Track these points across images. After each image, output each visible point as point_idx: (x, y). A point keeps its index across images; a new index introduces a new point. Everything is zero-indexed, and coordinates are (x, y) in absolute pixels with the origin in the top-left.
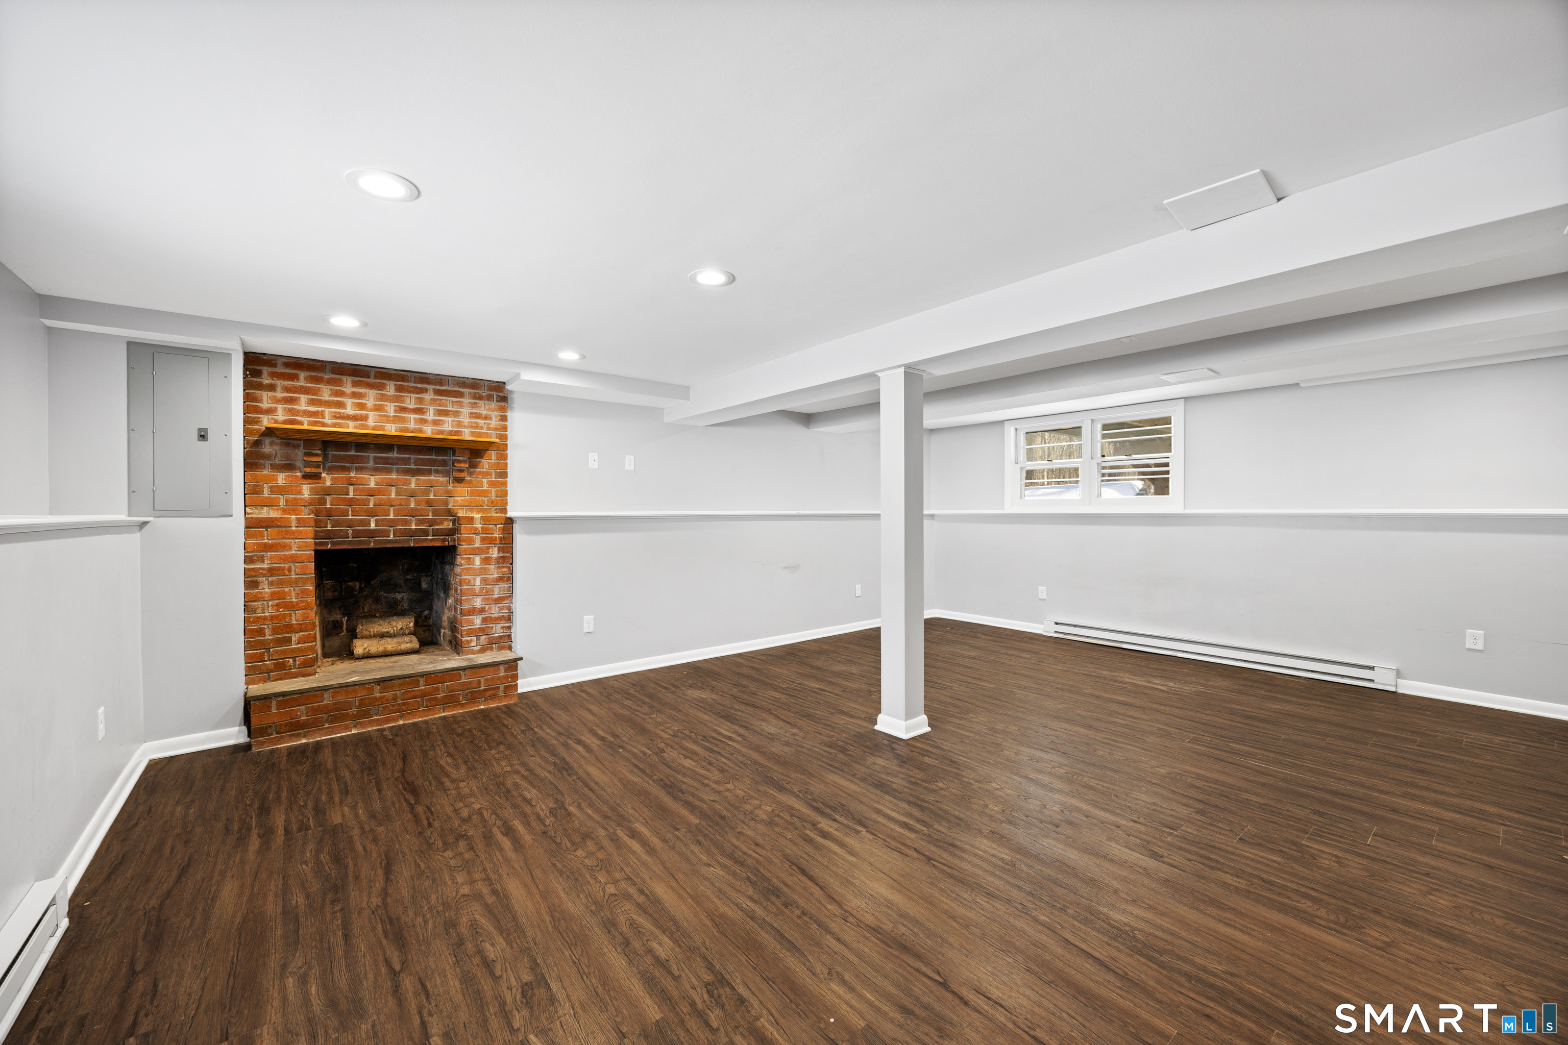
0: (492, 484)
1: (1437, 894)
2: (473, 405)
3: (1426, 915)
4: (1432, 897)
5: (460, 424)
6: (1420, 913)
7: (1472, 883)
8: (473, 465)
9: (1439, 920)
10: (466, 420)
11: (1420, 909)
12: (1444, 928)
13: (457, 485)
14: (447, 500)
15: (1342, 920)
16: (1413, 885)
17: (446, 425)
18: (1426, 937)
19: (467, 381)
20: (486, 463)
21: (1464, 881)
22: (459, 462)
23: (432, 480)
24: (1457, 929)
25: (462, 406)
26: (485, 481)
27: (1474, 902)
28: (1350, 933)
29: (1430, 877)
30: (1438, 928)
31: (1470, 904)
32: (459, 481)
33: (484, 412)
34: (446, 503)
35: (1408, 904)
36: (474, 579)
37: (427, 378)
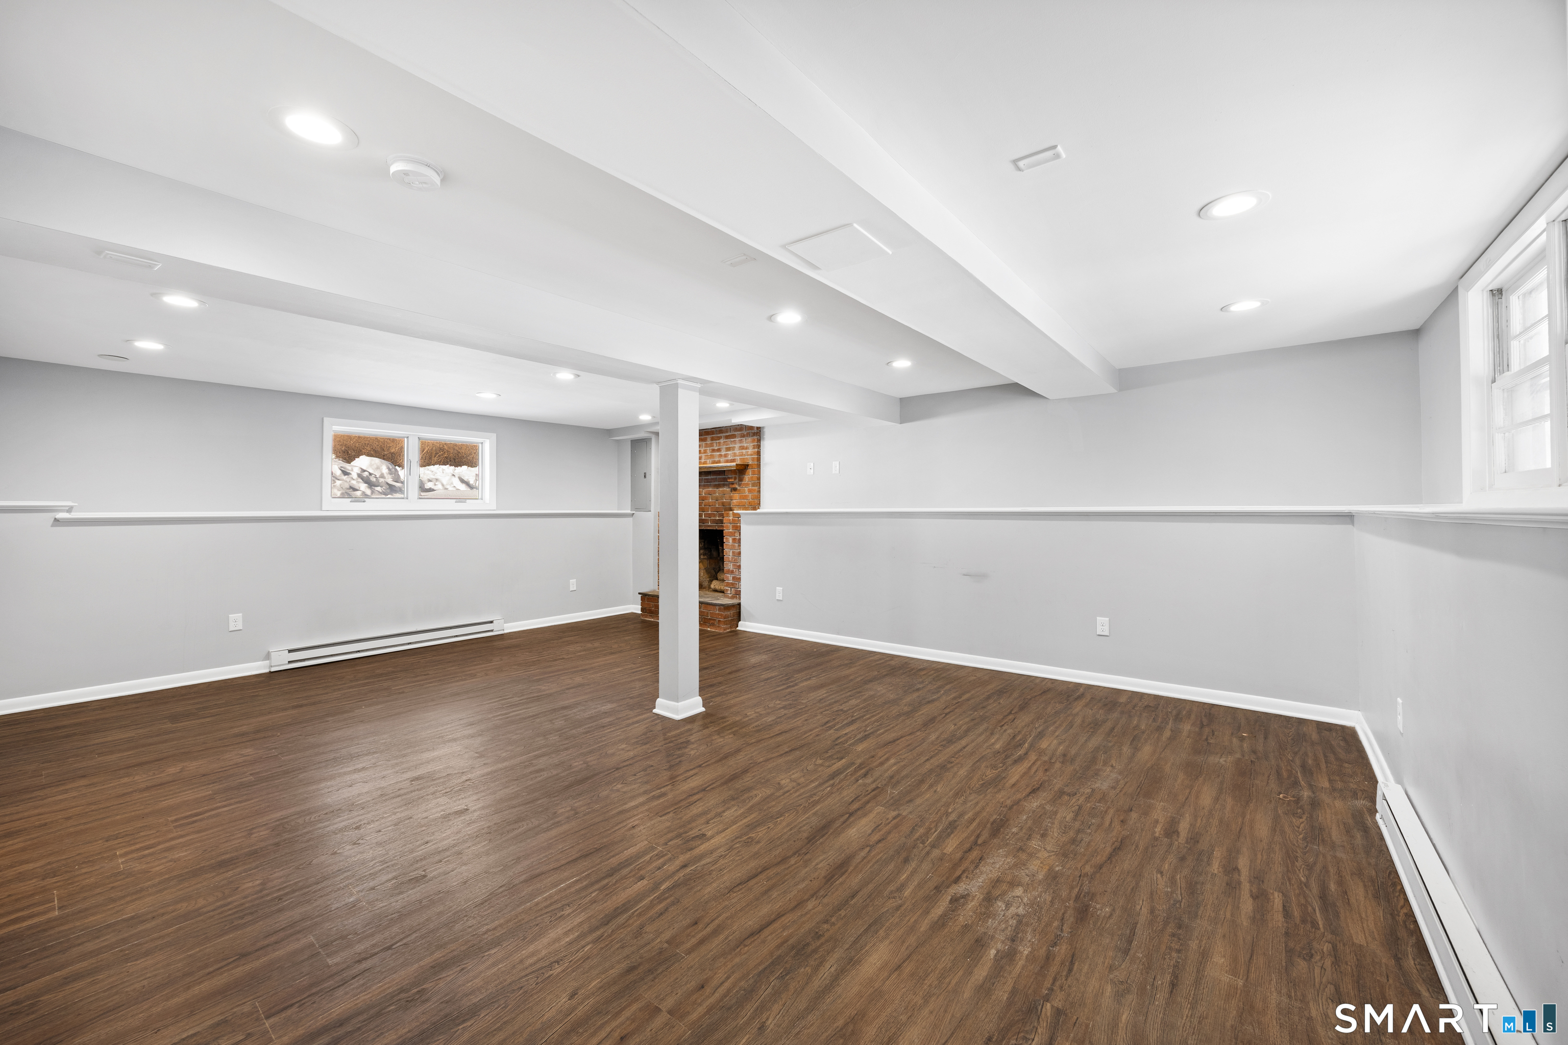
0: (750, 491)
1: (258, 888)
2: (741, 441)
3: (249, 866)
4: (258, 882)
5: (735, 455)
6: (254, 865)
7: (243, 921)
8: (741, 480)
9: (239, 870)
10: (737, 451)
11: (257, 867)
12: (231, 867)
13: (734, 492)
14: (730, 502)
15: (286, 826)
16: (280, 881)
17: (729, 456)
18: (236, 854)
19: (738, 427)
20: (748, 477)
21: (249, 918)
22: (729, 478)
23: (724, 490)
24: (224, 873)
25: (735, 443)
26: (746, 489)
27: (229, 904)
28: (274, 824)
29: (276, 898)
30: (235, 864)
31: (230, 900)
32: (735, 489)
33: (745, 445)
34: (730, 505)
35: (266, 864)
36: (729, 551)
37: (721, 430)
